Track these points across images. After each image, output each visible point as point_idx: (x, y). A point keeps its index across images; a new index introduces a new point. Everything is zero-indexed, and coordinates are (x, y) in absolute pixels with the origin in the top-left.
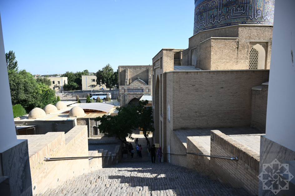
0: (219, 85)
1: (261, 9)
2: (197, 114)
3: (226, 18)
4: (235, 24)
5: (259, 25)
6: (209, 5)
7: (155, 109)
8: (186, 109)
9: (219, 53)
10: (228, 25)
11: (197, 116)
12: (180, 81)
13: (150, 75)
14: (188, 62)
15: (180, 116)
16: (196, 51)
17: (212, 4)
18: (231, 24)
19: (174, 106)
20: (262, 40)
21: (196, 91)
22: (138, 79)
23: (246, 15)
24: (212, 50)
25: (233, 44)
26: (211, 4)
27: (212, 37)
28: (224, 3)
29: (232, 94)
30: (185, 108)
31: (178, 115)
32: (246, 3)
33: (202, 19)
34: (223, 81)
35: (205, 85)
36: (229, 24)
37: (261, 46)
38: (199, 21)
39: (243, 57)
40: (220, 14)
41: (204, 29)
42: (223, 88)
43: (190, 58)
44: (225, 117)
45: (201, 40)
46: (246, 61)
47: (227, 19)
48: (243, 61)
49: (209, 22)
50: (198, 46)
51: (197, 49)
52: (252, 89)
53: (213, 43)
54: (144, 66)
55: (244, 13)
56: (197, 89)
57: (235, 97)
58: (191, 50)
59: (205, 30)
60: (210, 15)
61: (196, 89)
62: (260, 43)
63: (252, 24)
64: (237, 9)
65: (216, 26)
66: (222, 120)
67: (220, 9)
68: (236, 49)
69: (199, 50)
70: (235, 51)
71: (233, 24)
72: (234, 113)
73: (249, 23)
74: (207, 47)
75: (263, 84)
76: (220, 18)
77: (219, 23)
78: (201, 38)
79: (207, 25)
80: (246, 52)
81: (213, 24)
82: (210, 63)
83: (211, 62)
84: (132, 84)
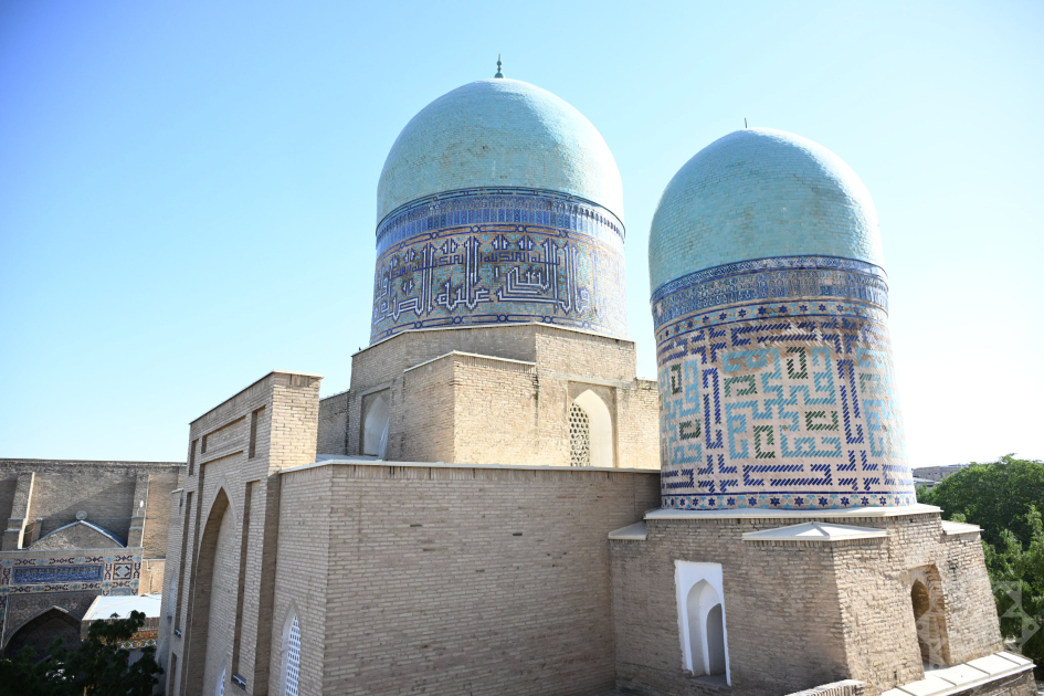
0: (506, 525)
1: (590, 287)
2: (431, 654)
3: (493, 297)
4: (521, 318)
5: (588, 332)
6: (435, 250)
7: (185, 653)
8: (384, 637)
9: (480, 409)
10: (499, 321)
11: (427, 667)
12: (360, 506)
13: (142, 504)
14: (347, 442)
15: (358, 674)
16: (385, 399)
17: (445, 248)
18: (510, 318)
19: (329, 624)
20: (599, 380)
21: (425, 550)
22: (75, 520)
23: (550, 296)
24: (459, 393)
25: (522, 381)
26: (441, 248)
27: (455, 352)
28: (482, 249)
29: (550, 558)
30: (377, 631)
31: (349, 669)
32: (549, 264)
33: (410, 291)
34: (520, 508)
35: (458, 526)
36: (503, 318)
37: (598, 398)
38: (396, 296)
39: (554, 428)
40: (474, 284)
41: (418, 325)
42: (520, 534)
43: (355, 426)
44: (532, 658)
45: (407, 360)
46: (562, 444)
47: (496, 302)
48: (553, 442)
49: (435, 304)
50: (394, 380)
51: (389, 393)
52: (610, 536)
53: (461, 372)
54: (116, 466)
55: (547, 290)
56: (430, 542)
57: (560, 568)
58: (364, 397)
59: (421, 326)
60: (438, 280)
61: (425, 542)
62: (594, 387)
63: (570, 325)
64: (524, 275)
65: (461, 319)
66: (522, 672)
67: (472, 266)
68: (533, 400)
69: (398, 397)
70: (528, 406)
71: (515, 318)
72: (561, 637)
73: (562, 321)
74: (433, 387)
75: (649, 516)
76: (472, 296)
77: (471, 311)
78: (408, 353)
79: (428, 313)
80: (560, 411)
81: (450, 312)
82: (452, 445)
83: (456, 440)
84: (41, 546)
